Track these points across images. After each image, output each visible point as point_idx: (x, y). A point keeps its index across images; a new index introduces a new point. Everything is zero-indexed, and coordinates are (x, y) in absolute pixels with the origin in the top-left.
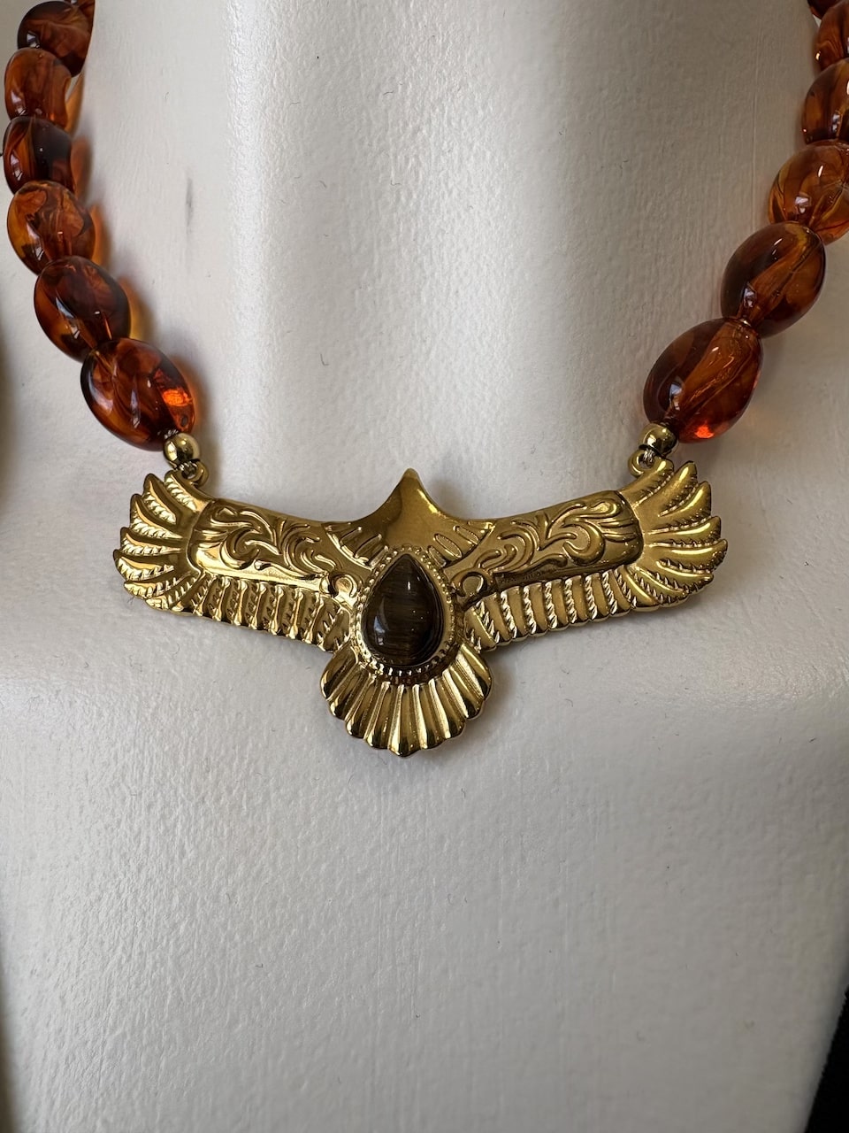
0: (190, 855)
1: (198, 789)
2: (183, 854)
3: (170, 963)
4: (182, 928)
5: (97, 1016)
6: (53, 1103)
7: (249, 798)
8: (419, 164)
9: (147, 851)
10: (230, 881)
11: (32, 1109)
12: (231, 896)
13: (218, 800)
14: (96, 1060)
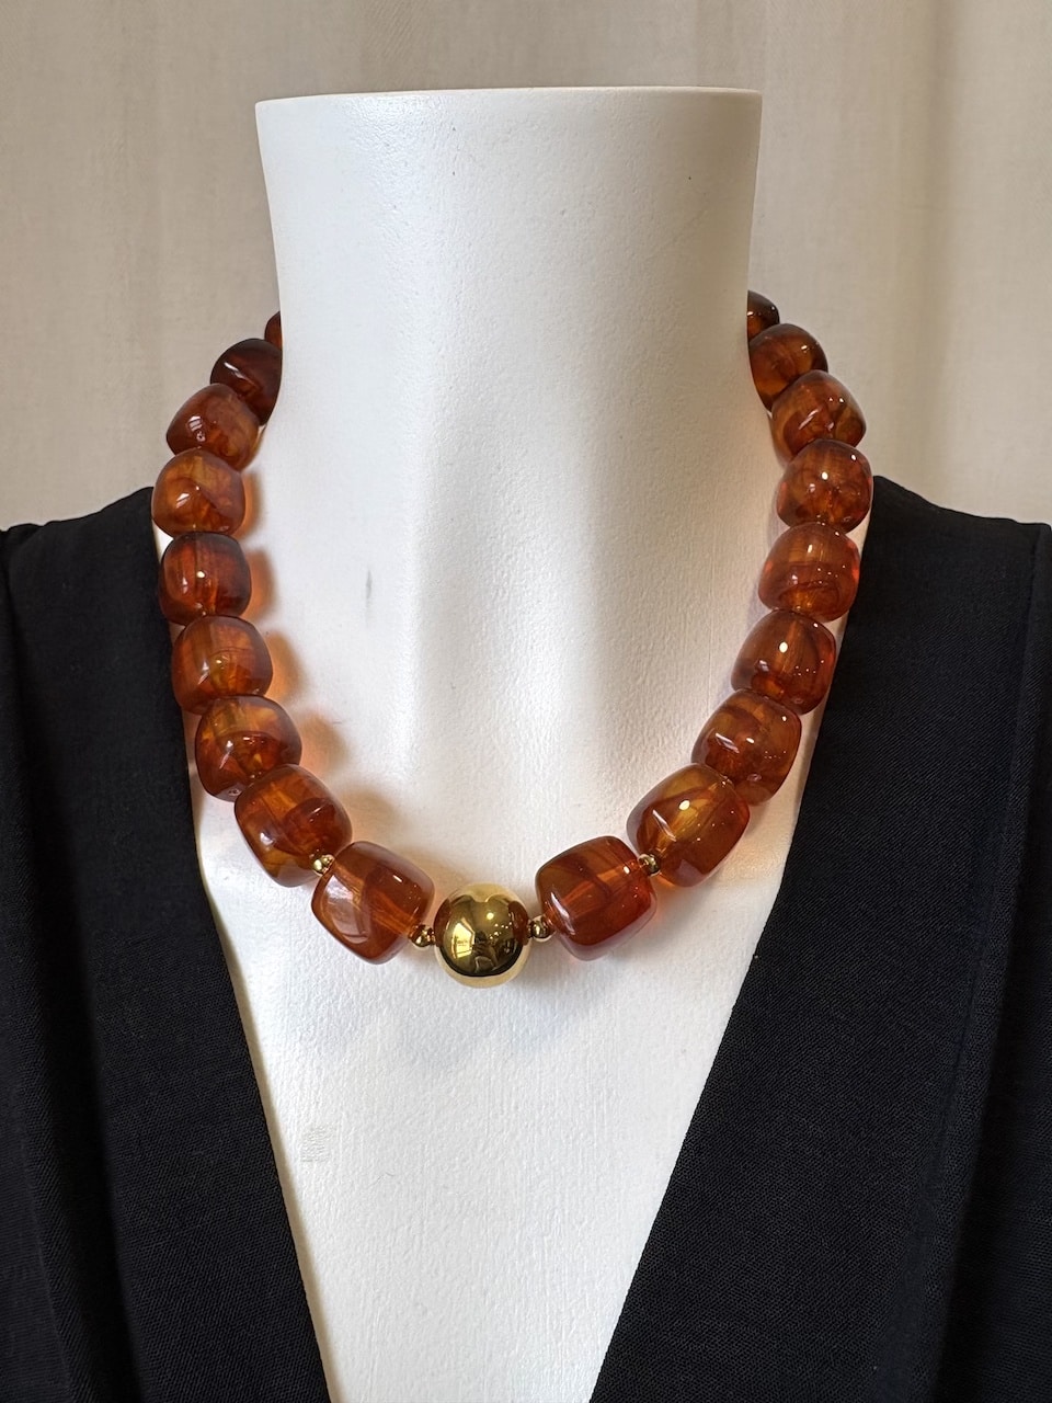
8: (509, 575)
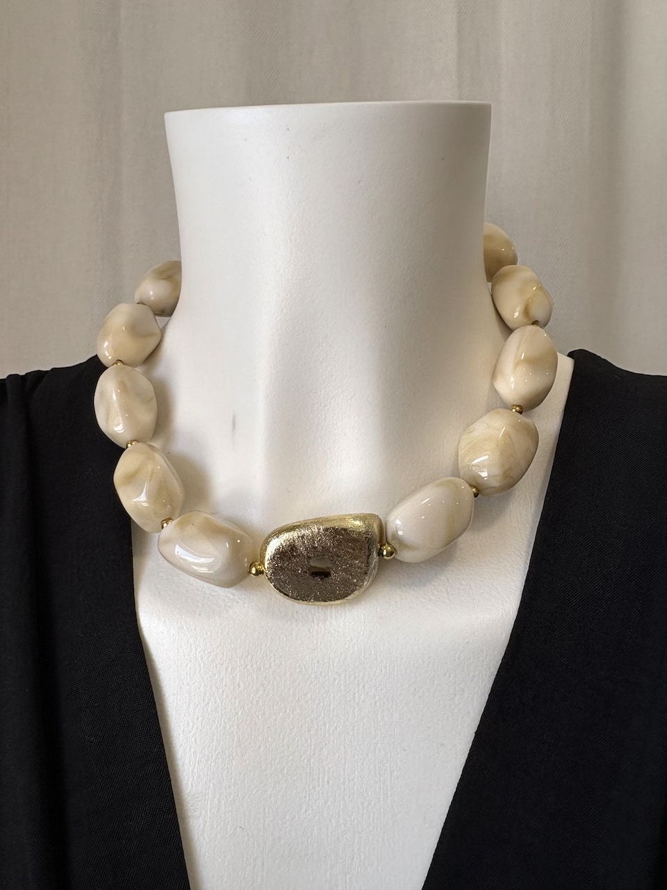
0: (242, 687)
1: (245, 662)
2: (239, 686)
3: (235, 727)
4: (240, 714)
5: (209, 746)
6: (194, 778)
7: (264, 666)
9: (226, 685)
10: (257, 696)
11: (185, 782)
12: (258, 702)
13: (252, 666)
14: (209, 762)
